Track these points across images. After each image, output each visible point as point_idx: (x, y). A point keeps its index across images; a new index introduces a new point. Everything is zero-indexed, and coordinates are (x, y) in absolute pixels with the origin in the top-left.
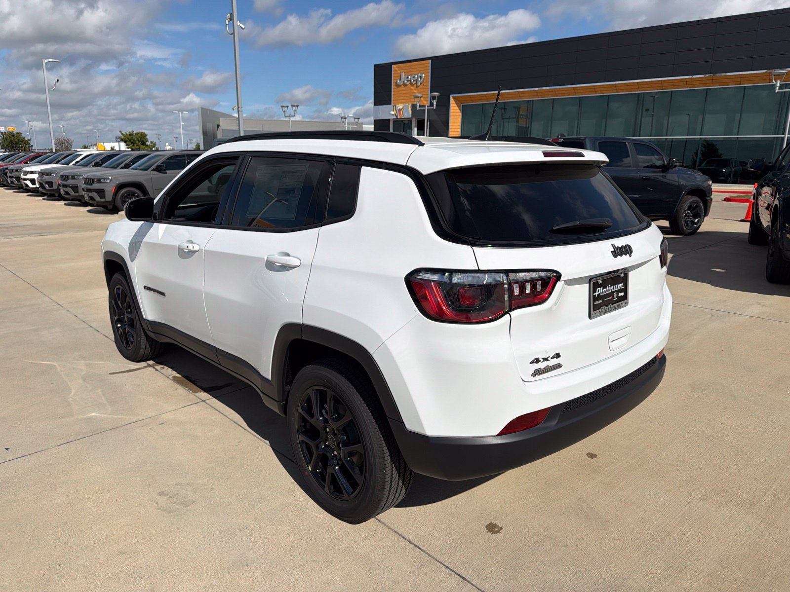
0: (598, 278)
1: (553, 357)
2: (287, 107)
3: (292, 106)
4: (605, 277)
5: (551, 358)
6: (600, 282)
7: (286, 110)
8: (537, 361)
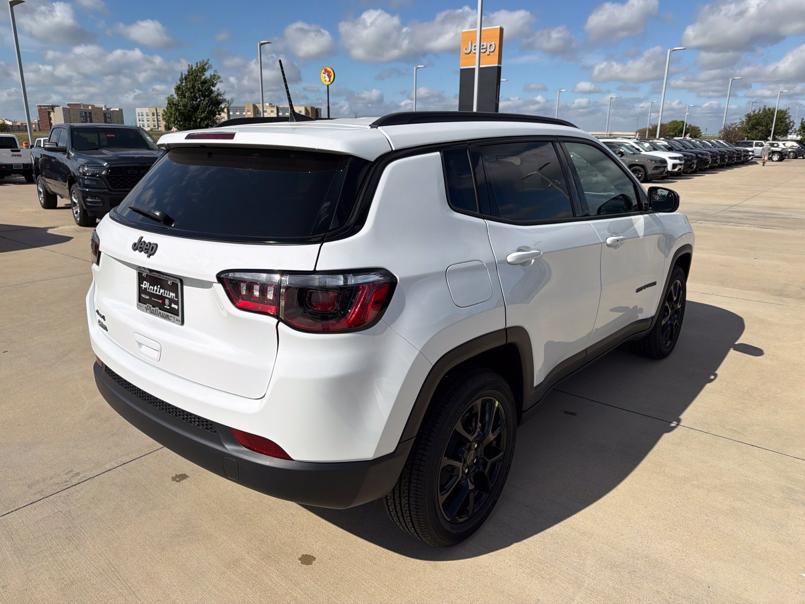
4: (149, 273)
6: (144, 275)
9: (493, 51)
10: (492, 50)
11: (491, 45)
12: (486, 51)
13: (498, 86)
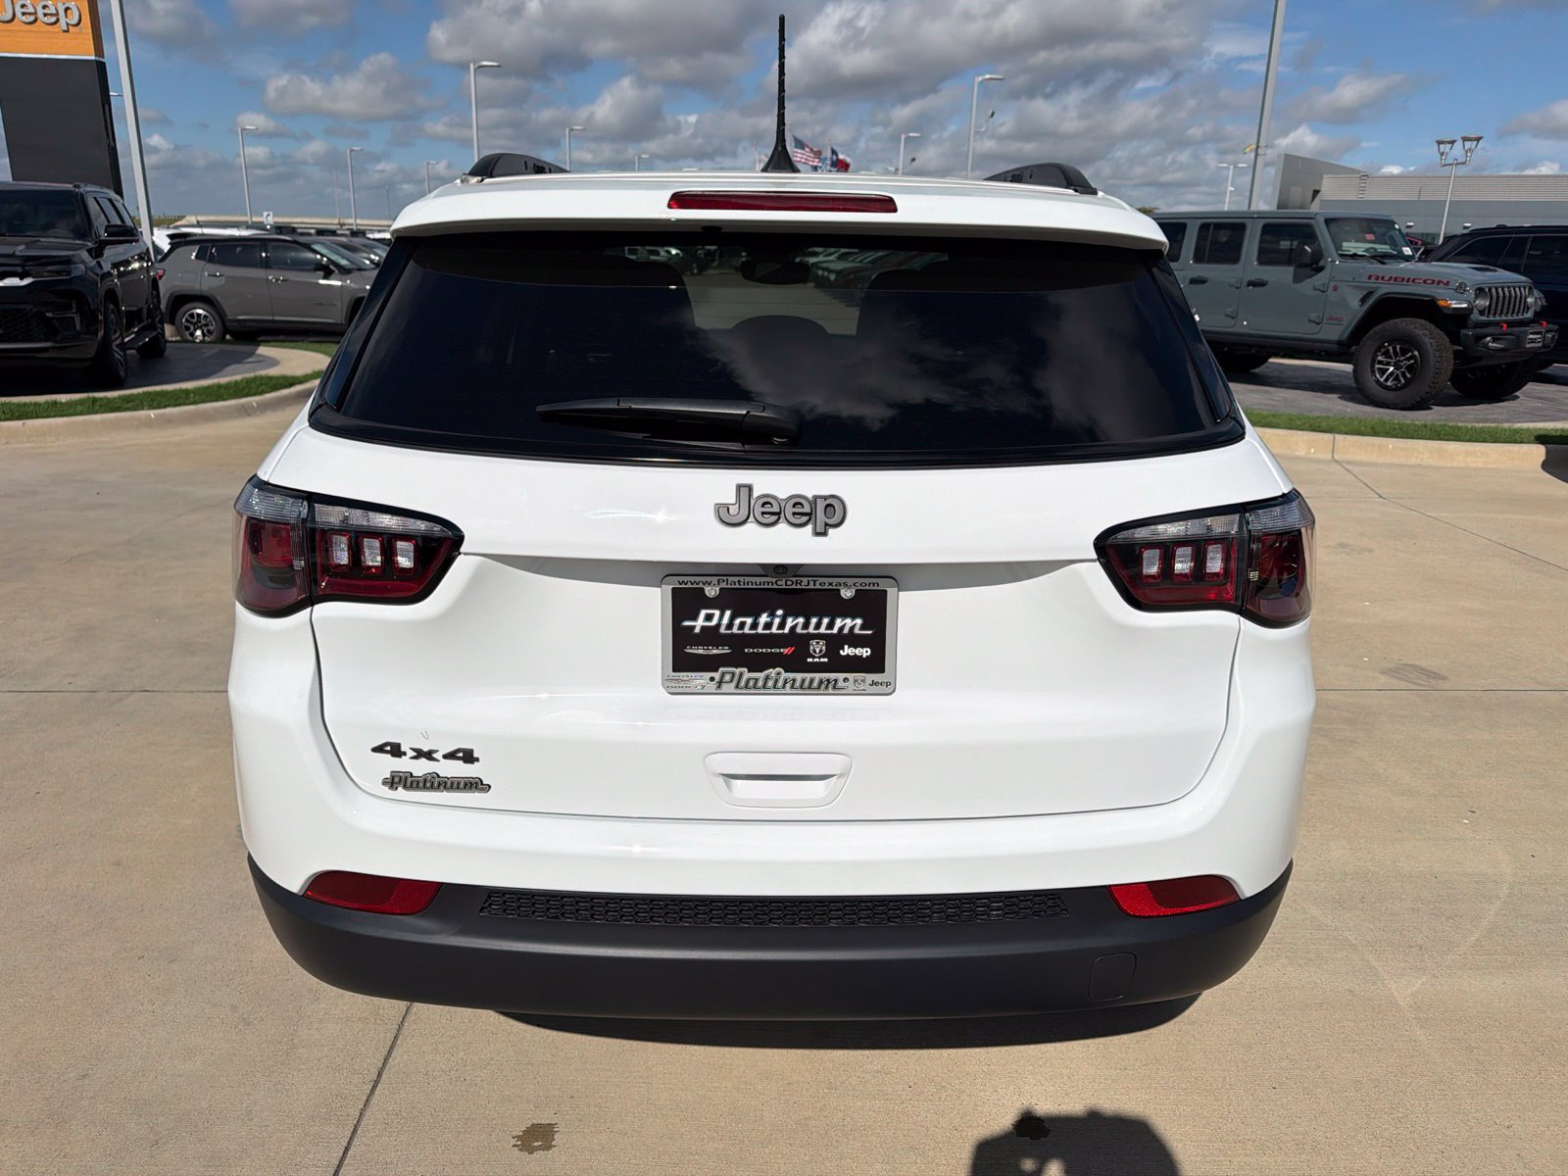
0: (709, 579)
1: (451, 756)
2: (1453, 142)
3: (1465, 139)
4: (733, 582)
5: (445, 757)
6: (711, 592)
7: (1447, 150)
8: (396, 751)
9: (79, 23)
10: (75, 21)
11: (67, 9)
12: (58, 20)
13: (106, 106)
